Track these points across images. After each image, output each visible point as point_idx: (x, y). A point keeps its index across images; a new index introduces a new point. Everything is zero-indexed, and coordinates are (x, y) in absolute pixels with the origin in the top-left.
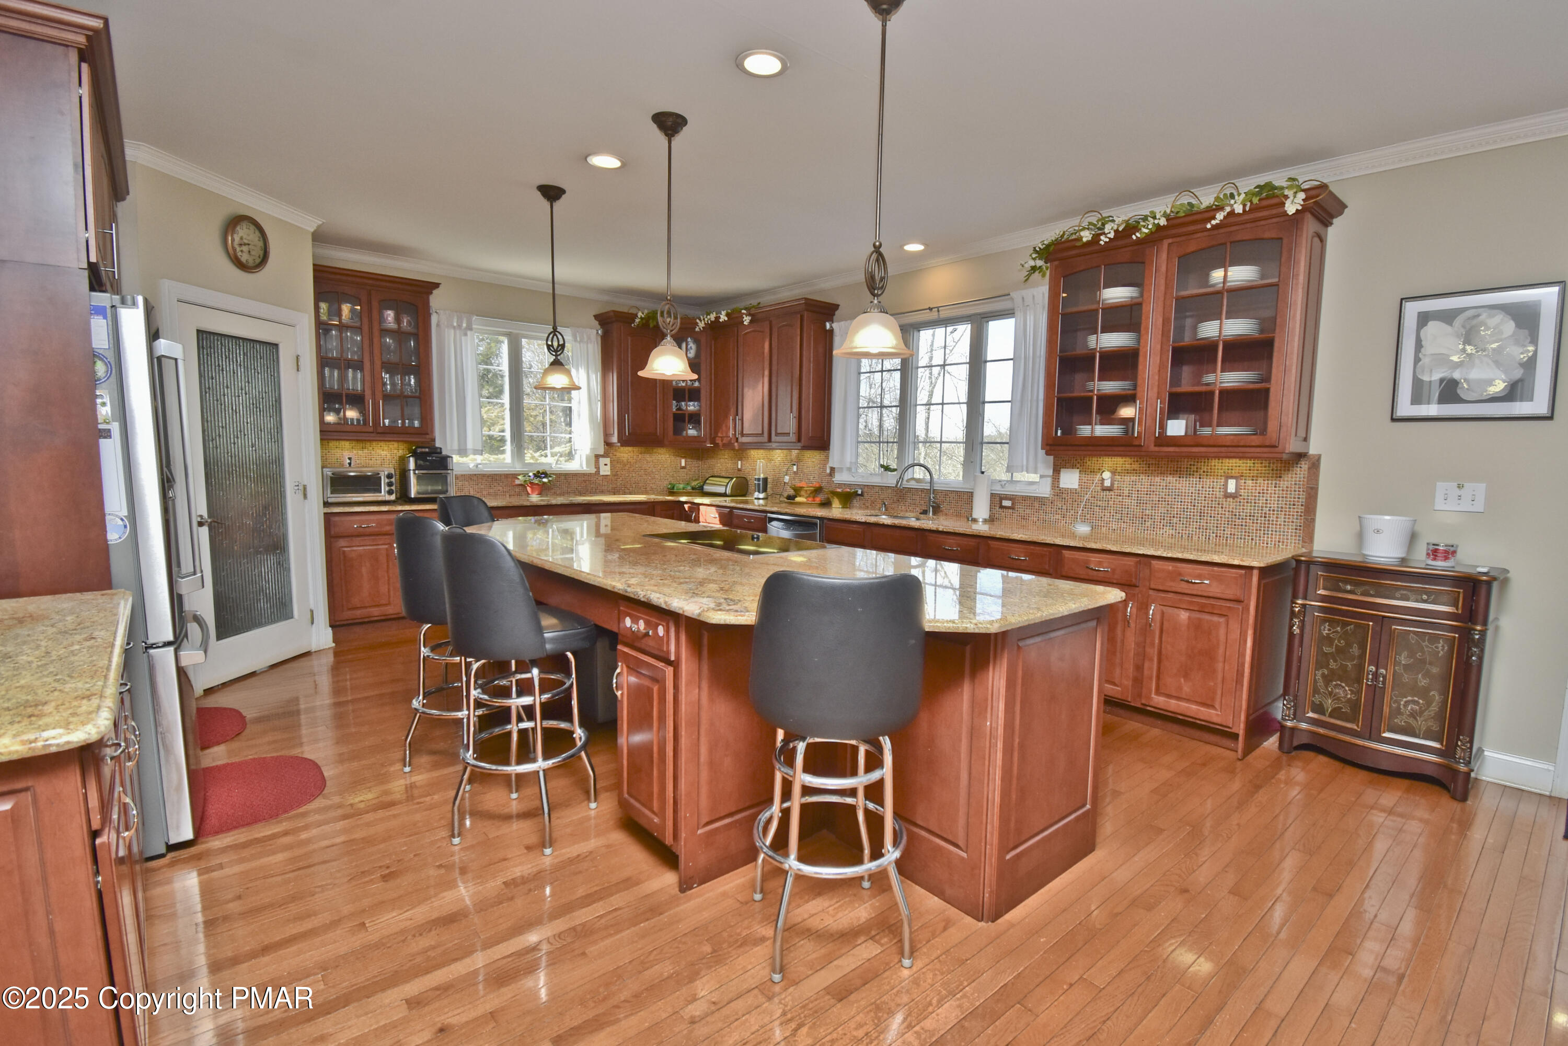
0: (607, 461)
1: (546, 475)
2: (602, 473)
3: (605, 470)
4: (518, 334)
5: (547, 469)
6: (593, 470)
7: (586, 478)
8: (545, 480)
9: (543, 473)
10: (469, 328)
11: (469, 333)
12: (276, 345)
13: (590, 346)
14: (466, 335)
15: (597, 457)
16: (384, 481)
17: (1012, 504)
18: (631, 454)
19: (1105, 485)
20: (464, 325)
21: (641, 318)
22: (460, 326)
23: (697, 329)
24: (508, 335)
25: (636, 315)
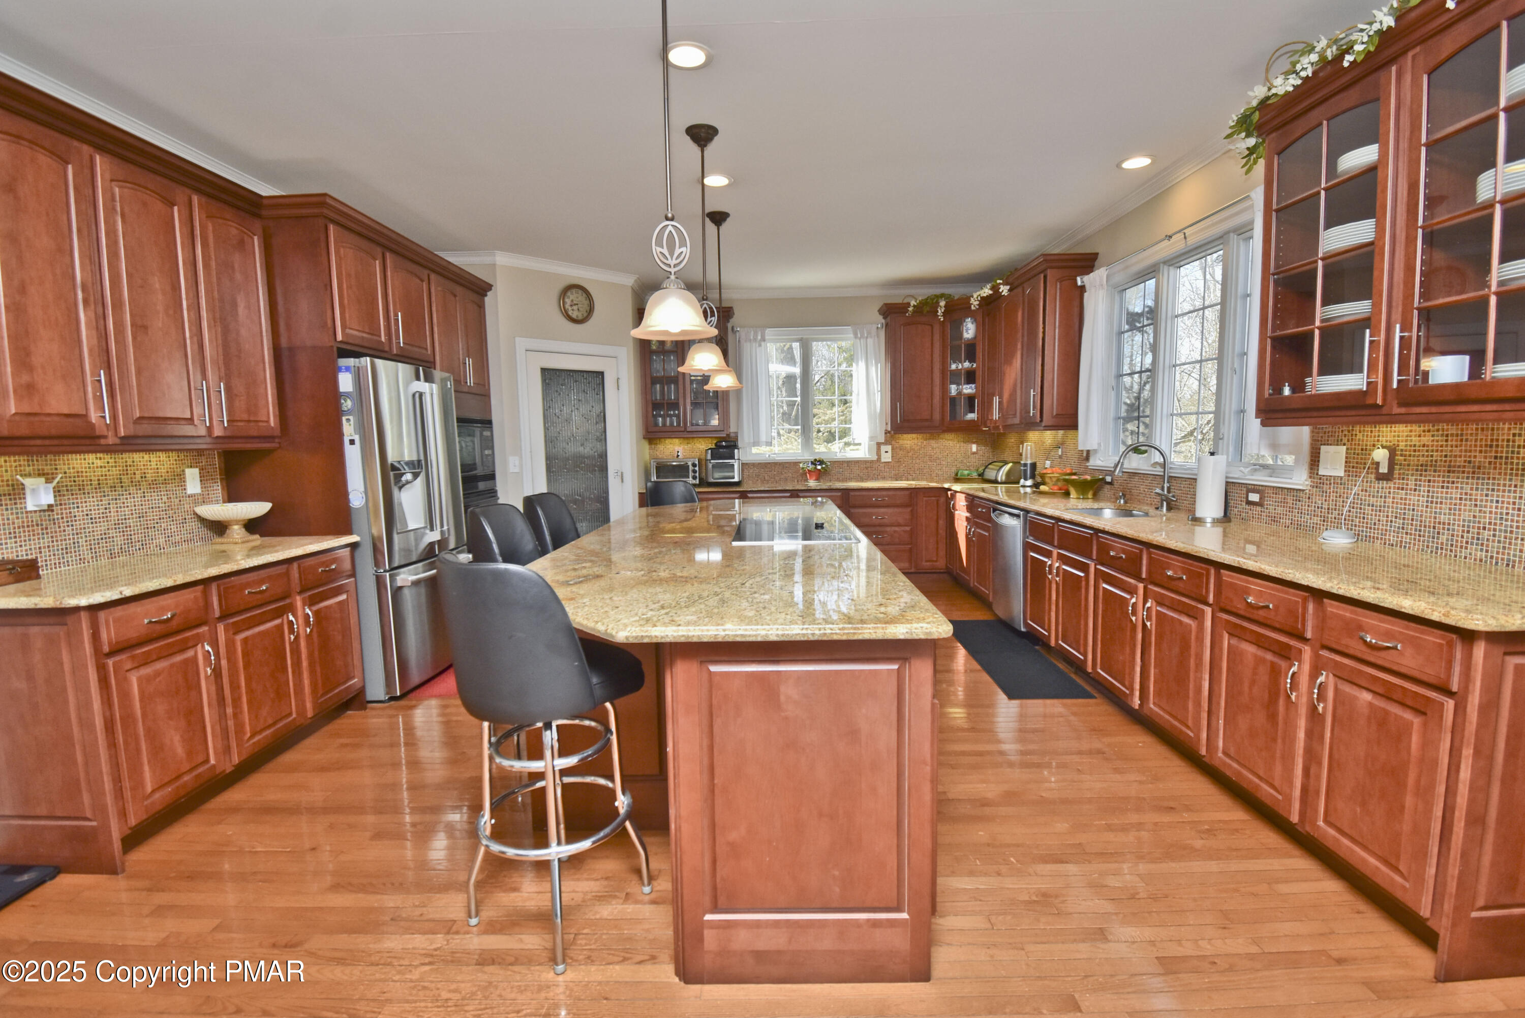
0: (889, 448)
1: (821, 462)
2: (883, 460)
3: (887, 457)
4: (807, 339)
5: (823, 457)
6: (875, 458)
7: (868, 465)
8: (819, 467)
9: (819, 461)
10: (763, 339)
11: (763, 344)
12: (602, 373)
13: (870, 341)
14: (760, 345)
15: (879, 445)
16: (691, 468)
17: (1260, 498)
18: (916, 441)
19: (1381, 471)
20: (759, 337)
21: (914, 306)
22: (755, 340)
23: (973, 308)
24: (800, 340)
25: (909, 304)
